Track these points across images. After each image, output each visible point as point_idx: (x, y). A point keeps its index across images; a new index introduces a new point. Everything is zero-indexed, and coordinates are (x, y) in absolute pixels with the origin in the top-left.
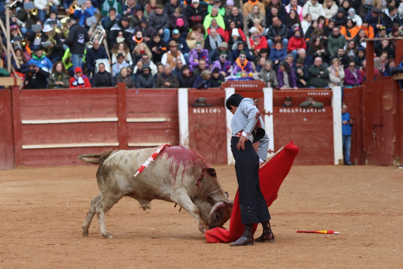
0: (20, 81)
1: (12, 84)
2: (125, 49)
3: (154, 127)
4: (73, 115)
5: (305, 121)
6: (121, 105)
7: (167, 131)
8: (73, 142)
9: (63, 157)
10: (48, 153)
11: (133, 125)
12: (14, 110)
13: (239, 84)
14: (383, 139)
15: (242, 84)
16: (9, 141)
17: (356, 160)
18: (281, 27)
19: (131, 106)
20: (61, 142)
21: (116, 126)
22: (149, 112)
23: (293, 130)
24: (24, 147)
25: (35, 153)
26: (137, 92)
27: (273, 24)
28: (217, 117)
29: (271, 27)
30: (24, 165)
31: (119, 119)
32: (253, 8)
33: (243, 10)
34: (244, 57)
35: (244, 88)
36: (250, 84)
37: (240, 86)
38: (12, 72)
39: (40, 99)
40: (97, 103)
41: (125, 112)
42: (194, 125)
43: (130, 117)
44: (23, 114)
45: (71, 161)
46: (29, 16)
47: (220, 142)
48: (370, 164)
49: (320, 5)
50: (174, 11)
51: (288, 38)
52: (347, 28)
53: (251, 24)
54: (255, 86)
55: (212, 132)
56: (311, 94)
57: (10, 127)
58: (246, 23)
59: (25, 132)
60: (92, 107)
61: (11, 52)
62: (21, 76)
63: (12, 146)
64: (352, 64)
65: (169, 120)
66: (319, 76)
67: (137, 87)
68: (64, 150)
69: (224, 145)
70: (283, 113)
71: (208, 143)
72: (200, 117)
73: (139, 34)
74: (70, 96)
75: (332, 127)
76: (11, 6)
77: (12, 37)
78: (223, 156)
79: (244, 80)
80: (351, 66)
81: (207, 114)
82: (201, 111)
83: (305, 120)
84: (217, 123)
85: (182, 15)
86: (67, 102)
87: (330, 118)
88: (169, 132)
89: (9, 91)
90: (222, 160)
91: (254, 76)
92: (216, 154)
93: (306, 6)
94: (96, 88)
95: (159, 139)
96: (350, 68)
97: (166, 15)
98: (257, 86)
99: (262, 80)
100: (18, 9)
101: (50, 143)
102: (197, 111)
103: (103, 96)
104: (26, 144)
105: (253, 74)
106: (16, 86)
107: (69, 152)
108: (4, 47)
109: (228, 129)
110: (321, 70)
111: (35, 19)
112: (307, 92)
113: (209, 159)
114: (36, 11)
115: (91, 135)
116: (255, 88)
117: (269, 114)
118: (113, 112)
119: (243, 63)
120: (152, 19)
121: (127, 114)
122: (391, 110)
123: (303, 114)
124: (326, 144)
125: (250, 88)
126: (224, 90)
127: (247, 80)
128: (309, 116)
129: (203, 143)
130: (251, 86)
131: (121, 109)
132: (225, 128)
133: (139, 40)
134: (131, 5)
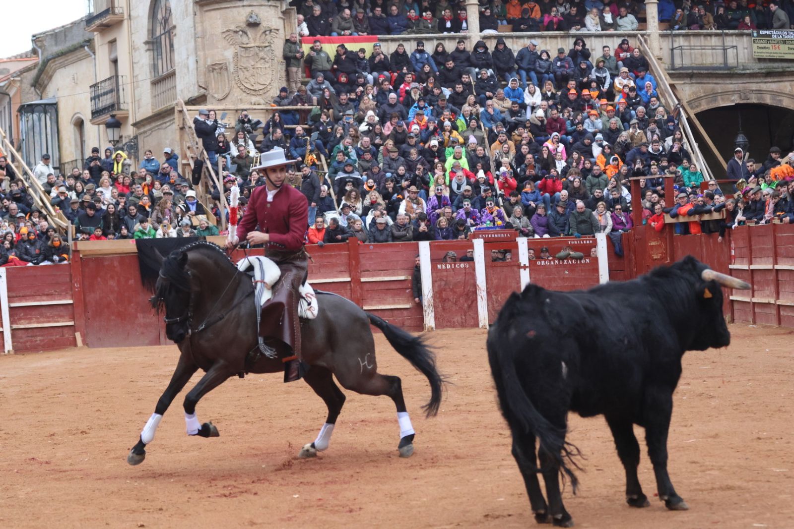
3: (393, 286)
5: (567, 275)
6: (354, 262)
11: (368, 285)
13: (488, 234)
15: (491, 234)
18: (535, 166)
19: (365, 262)
21: (349, 288)
22: (387, 270)
23: (554, 284)
26: (372, 247)
27: (526, 162)
28: (465, 273)
29: (523, 166)
31: (352, 279)
33: (489, 150)
35: (495, 237)
36: (501, 233)
37: (490, 236)
40: (325, 261)
41: (359, 271)
42: (439, 283)
43: (364, 276)
47: (470, 302)
50: (410, 154)
54: (507, 235)
55: (459, 290)
56: (573, 243)
64: (619, 206)
65: (410, 278)
67: (371, 242)
69: (474, 305)
70: (540, 266)
71: (456, 304)
72: (445, 274)
73: (371, 182)
78: (473, 318)
80: (618, 209)
82: (446, 266)
83: (567, 273)
84: (465, 279)
87: (596, 270)
90: (472, 322)
92: (465, 316)
95: (398, 300)
96: (616, 213)
97: (401, 159)
98: (509, 235)
102: (442, 267)
103: (333, 253)
108: (217, 202)
109: (478, 286)
112: (568, 241)
113: (457, 320)
116: (507, 238)
117: (525, 267)
118: (345, 271)
120: (386, 162)
121: (361, 272)
122: (662, 259)
123: (564, 266)
125: (501, 238)
126: (472, 241)
127: (498, 229)
128: (571, 268)
129: (450, 303)
130: (502, 235)
131: (354, 267)
132: (475, 285)
133: (371, 187)
134: (365, 148)
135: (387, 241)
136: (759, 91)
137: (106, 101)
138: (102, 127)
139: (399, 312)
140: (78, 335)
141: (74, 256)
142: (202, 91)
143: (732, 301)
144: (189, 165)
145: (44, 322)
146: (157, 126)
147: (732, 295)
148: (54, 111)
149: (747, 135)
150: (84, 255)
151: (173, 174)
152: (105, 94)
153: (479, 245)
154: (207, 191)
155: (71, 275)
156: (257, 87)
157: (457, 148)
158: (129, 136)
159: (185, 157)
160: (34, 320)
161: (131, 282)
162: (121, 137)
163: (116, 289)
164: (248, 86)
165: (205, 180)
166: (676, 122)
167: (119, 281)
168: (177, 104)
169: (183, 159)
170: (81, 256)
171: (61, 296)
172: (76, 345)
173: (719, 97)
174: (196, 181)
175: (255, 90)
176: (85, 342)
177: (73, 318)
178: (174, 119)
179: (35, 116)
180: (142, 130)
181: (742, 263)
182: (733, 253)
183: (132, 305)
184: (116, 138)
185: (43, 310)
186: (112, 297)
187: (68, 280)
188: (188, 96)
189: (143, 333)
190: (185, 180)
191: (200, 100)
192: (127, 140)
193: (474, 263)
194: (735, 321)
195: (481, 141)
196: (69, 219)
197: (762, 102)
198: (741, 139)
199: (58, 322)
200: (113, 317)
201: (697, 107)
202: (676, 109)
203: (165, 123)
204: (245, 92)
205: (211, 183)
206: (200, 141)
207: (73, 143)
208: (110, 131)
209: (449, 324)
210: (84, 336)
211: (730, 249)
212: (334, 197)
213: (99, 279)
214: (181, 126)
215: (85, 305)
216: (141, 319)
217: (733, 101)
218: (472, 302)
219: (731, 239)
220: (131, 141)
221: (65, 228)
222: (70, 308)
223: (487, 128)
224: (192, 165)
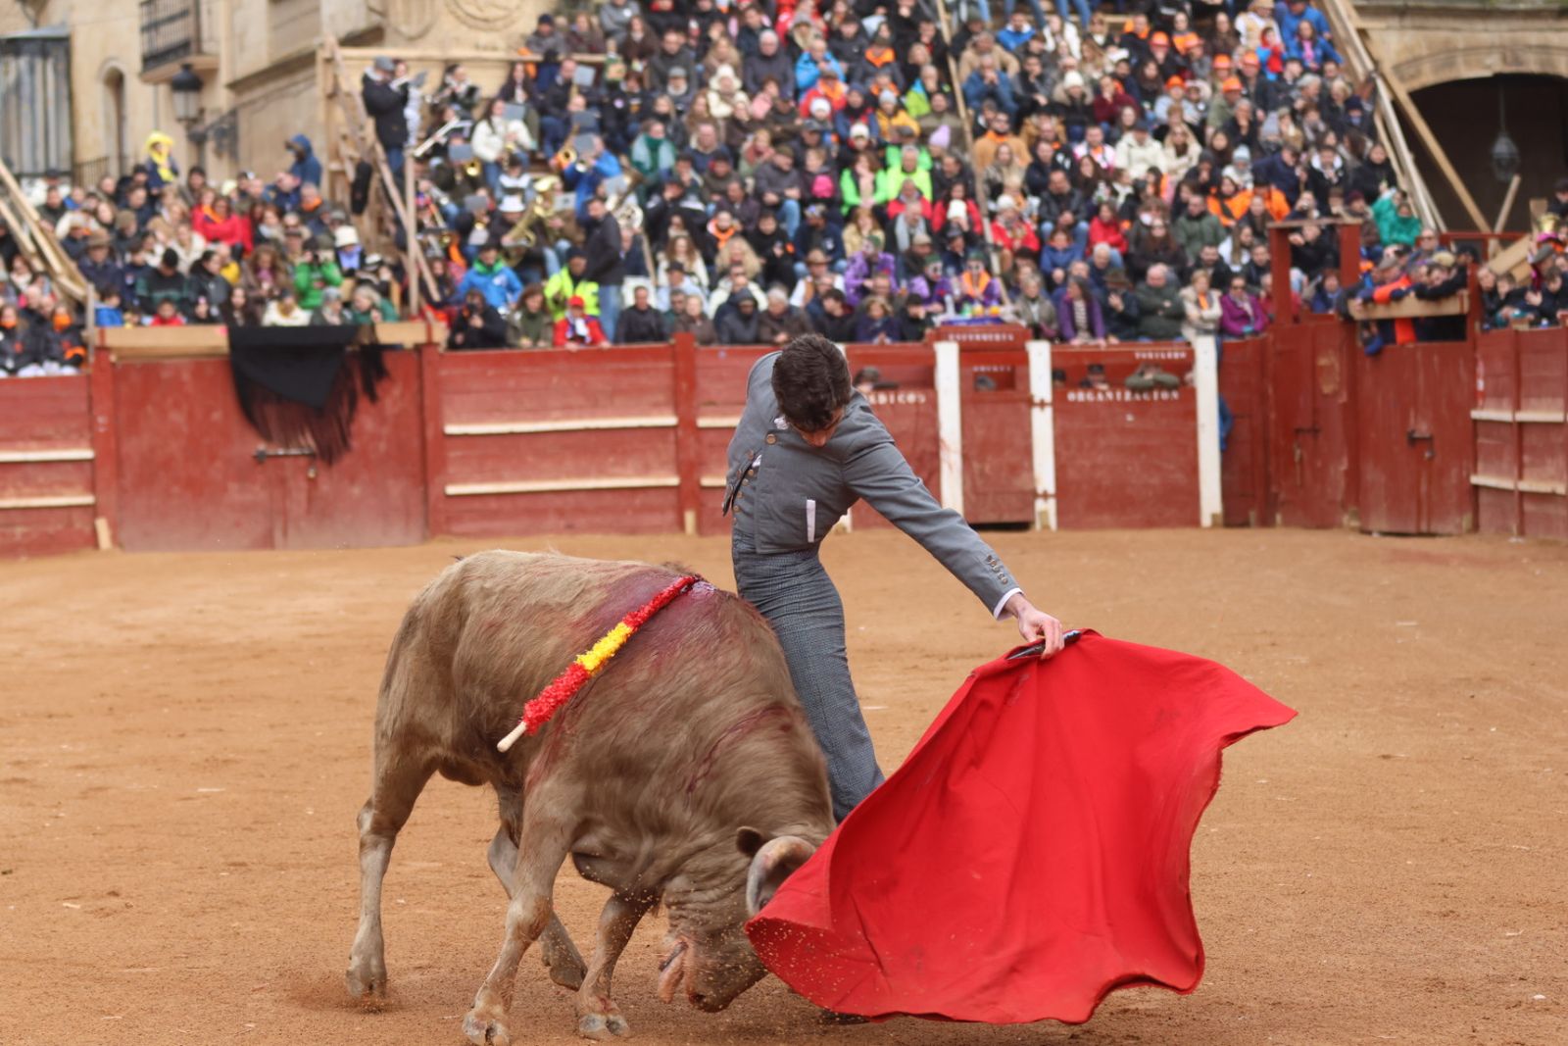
0: (441, 333)
1: (422, 338)
2: (689, 253)
4: (568, 411)
5: (1130, 422)
6: (684, 386)
8: (569, 475)
9: (543, 513)
10: (507, 504)
11: (712, 435)
12: (427, 402)
13: (968, 333)
14: (1319, 464)
15: (974, 333)
16: (414, 477)
17: (1253, 515)
18: (1071, 195)
19: (708, 386)
20: (540, 476)
21: (672, 437)
23: (1102, 442)
24: (452, 490)
25: (477, 504)
26: (722, 355)
27: (1052, 188)
28: (918, 414)
29: (1045, 194)
30: (449, 533)
31: (681, 420)
32: (997, 153)
33: (972, 156)
35: (982, 342)
36: (994, 333)
37: (971, 337)
38: (420, 311)
39: (491, 372)
40: (625, 381)
41: (695, 404)
43: (705, 415)
44: (447, 411)
45: (563, 524)
46: (459, 178)
48: (1287, 523)
49: (1157, 145)
51: (1089, 220)
52: (1222, 197)
53: (996, 190)
54: (1007, 336)
56: (1144, 356)
57: (415, 443)
58: (981, 189)
59: (452, 455)
60: (616, 393)
61: (417, 262)
62: (442, 319)
63: (421, 489)
64: (1238, 282)
66: (1160, 313)
67: (721, 342)
68: (547, 497)
69: (933, 481)
70: (1076, 402)
73: (725, 218)
74: (562, 366)
75: (1193, 436)
76: (419, 152)
77: (420, 227)
79: (980, 324)
80: (1236, 288)
82: (877, 398)
83: (1130, 418)
84: (916, 427)
85: (827, 168)
86: (555, 380)
87: (1191, 413)
89: (415, 356)
93: (1122, 145)
96: (1232, 294)
98: (1011, 338)
99: (1023, 323)
100: (436, 161)
101: (512, 479)
103: (641, 366)
104: (454, 481)
106: (430, 344)
107: (558, 501)
109: (944, 441)
110: (1165, 298)
111: (474, 184)
112: (1131, 354)
114: (478, 164)
115: (611, 460)
116: (1008, 342)
117: (1042, 404)
118: (666, 404)
119: (975, 279)
121: (698, 406)
122: (1336, 394)
123: (1124, 404)
124: (1180, 477)
125: (994, 342)
126: (932, 348)
127: (989, 324)
128: (1140, 409)
130: (997, 337)
131: (684, 396)
132: (936, 441)
133: (723, 231)
134: (705, 147)
136: (1545, 48)
137: (172, 35)
138: (163, 89)
140: (102, 526)
141: (98, 357)
142: (376, 19)
143: (1476, 488)
144: (343, 173)
145: (31, 495)
146: (280, 90)
147: (1475, 472)
148: (61, 53)
149: (1516, 138)
150: (121, 358)
151: (309, 193)
152: (171, 19)
153: (947, 357)
155: (90, 399)
156: (491, 13)
157: (910, 150)
158: (218, 110)
159: (336, 155)
160: (11, 491)
161: (217, 416)
162: (202, 111)
163: (185, 429)
164: (472, 10)
165: (377, 207)
166: (1368, 107)
167: (191, 415)
168: (322, 46)
170: (113, 358)
171: (68, 441)
172: (96, 544)
173: (1460, 60)
174: (358, 205)
175: (486, 20)
176: (115, 540)
177: (92, 488)
178: (314, 76)
179: (23, 62)
180: (247, 97)
181: (1499, 407)
182: (1481, 385)
183: (218, 464)
184: (193, 113)
185: (29, 470)
186: (174, 446)
187: (83, 407)
188: (346, 27)
189: (238, 524)
190: (336, 206)
191: (371, 36)
192: (215, 118)
193: (935, 394)
194: (1482, 529)
195: (957, 137)
196: (89, 278)
197: (1550, 70)
198: (1503, 147)
199: (58, 496)
200: (176, 489)
201: (1413, 77)
202: (1370, 80)
203: (295, 84)
204: (464, 23)
205: (389, 212)
206: (370, 125)
207: (101, 120)
208: (180, 98)
210: (114, 527)
211: (1474, 376)
212: (646, 247)
214: (329, 90)
215: (119, 463)
216: (235, 493)
217: (1488, 67)
218: (931, 475)
219: (1478, 356)
220: (222, 119)
221: (80, 299)
222: (87, 467)
223: (971, 112)
224: (351, 175)
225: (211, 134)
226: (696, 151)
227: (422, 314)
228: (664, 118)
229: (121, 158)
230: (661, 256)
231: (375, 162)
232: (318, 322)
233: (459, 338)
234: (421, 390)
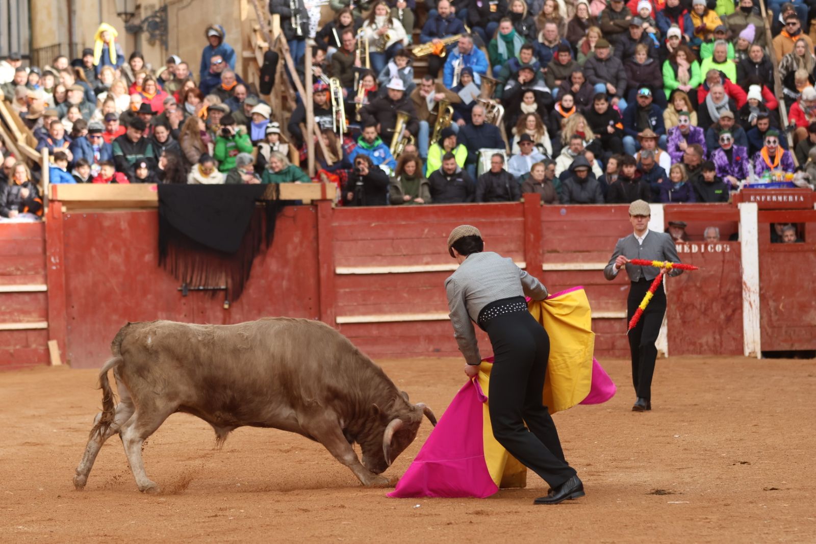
0: (333, 192)
1: (317, 196)
2: (538, 127)
3: (598, 280)
6: (532, 236)
7: (623, 289)
9: (415, 339)
10: (386, 332)
11: (555, 276)
12: (321, 248)
13: (766, 195)
15: (772, 195)
16: (310, 308)
19: (552, 238)
20: (413, 311)
22: (588, 251)
24: (341, 320)
26: (563, 211)
28: (723, 262)
31: (527, 265)
32: (794, 48)
33: (772, 49)
34: (775, 142)
35: (777, 202)
36: (788, 195)
37: (768, 198)
38: (317, 173)
39: (373, 225)
41: (541, 251)
43: (549, 261)
44: (338, 256)
45: (431, 348)
47: (729, 311)
50: (635, 53)
54: (799, 198)
55: (712, 289)
57: (312, 281)
59: (342, 291)
61: (314, 133)
62: (334, 181)
67: (561, 202)
68: (419, 326)
69: (736, 316)
71: (705, 313)
72: (688, 260)
73: (568, 100)
74: (432, 219)
78: (734, 339)
79: (777, 187)
81: (703, 253)
82: (690, 248)
84: (723, 272)
85: (651, 60)
86: (426, 231)
88: (625, 290)
89: (311, 209)
90: (733, 345)
91: (795, 179)
92: (721, 334)
94: (481, 204)
95: (607, 303)
97: (618, 61)
98: (802, 199)
99: (812, 187)
101: (390, 312)
102: (683, 248)
103: (497, 220)
104: (343, 313)
105: (795, 175)
106: (324, 200)
107: (428, 330)
109: (745, 284)
113: (707, 342)
116: (799, 202)
118: (517, 252)
119: (773, 153)
121: (543, 254)
125: (788, 202)
126: (737, 206)
127: (783, 187)
129: (695, 312)
130: (791, 198)
131: (532, 245)
132: (739, 283)
133: (567, 110)
134: (550, 42)
135: (593, 201)
139: (607, 324)
140: (53, 345)
141: (51, 207)
144: (254, 59)
150: (69, 209)
151: (228, 75)
153: (749, 214)
154: (285, 107)
155: (45, 241)
157: (720, 44)
158: (152, 6)
159: (249, 45)
162: (138, 7)
163: (123, 268)
165: (283, 88)
167: (127, 256)
169: (244, 49)
170: (64, 209)
171: (26, 277)
172: (48, 362)
174: (266, 87)
176: (63, 357)
177: (46, 317)
183: (149, 297)
184: (130, 9)
186: (114, 282)
187: (40, 249)
192: (149, 13)
193: (740, 244)
195: (760, 35)
199: (20, 321)
200: (115, 317)
205: (292, 91)
207: (54, 14)
209: (691, 348)
210: (63, 347)
212: (501, 124)
213: (94, 251)
215: (68, 295)
218: (734, 311)
220: (154, 16)
221: (37, 160)
222: (41, 297)
223: (770, 12)
224: (261, 62)
225: (145, 26)
226: (543, 44)
227: (317, 176)
228: (516, 18)
229: (71, 44)
230: (514, 130)
231: (281, 51)
232: (232, 181)
233: (350, 195)
234: (317, 238)
